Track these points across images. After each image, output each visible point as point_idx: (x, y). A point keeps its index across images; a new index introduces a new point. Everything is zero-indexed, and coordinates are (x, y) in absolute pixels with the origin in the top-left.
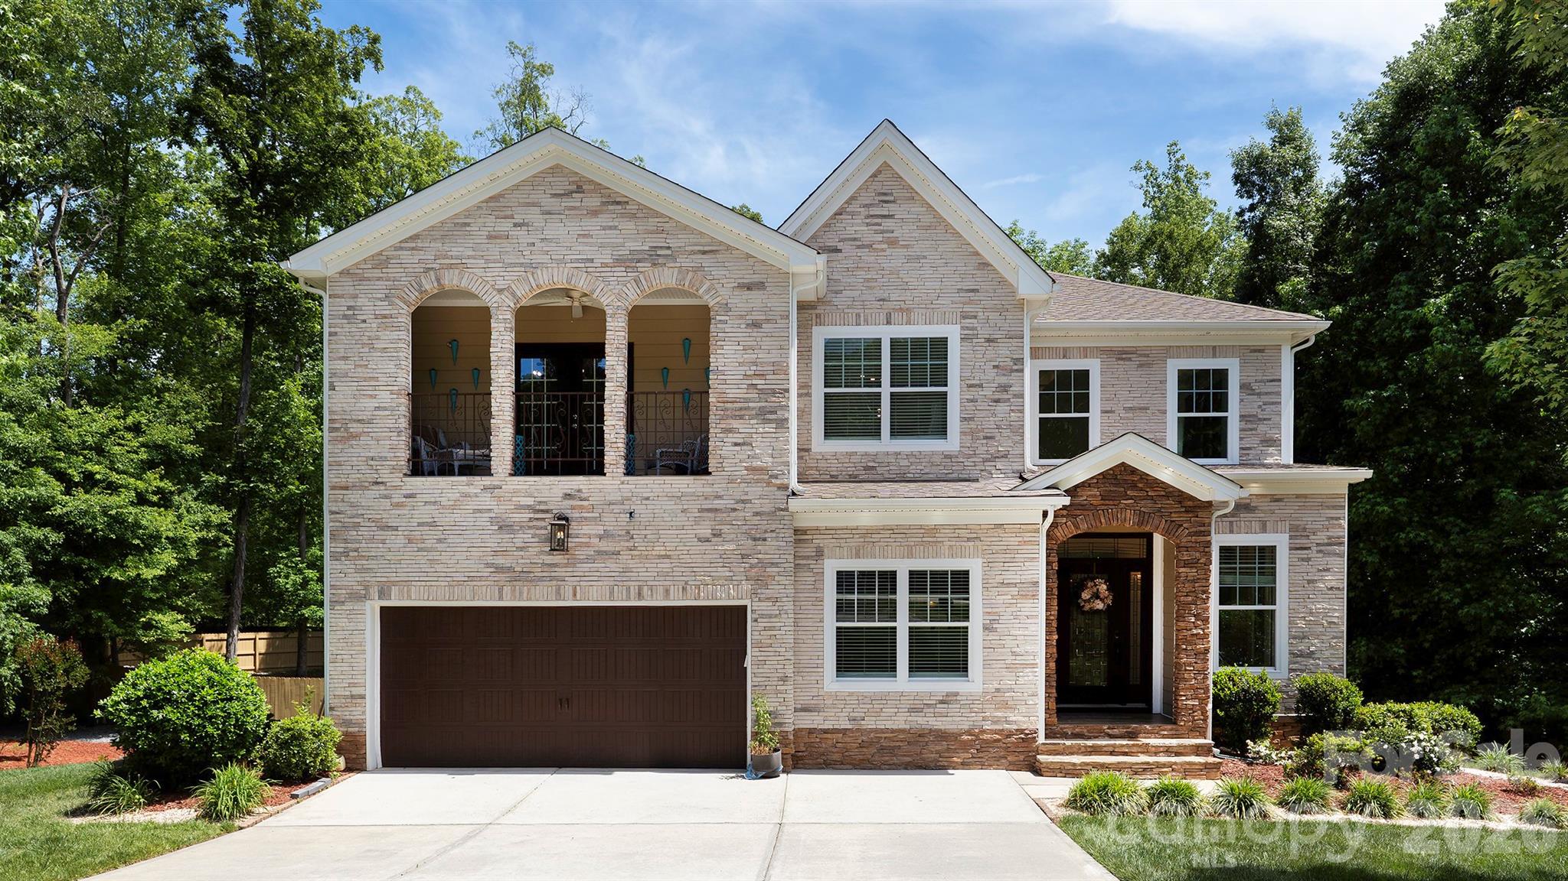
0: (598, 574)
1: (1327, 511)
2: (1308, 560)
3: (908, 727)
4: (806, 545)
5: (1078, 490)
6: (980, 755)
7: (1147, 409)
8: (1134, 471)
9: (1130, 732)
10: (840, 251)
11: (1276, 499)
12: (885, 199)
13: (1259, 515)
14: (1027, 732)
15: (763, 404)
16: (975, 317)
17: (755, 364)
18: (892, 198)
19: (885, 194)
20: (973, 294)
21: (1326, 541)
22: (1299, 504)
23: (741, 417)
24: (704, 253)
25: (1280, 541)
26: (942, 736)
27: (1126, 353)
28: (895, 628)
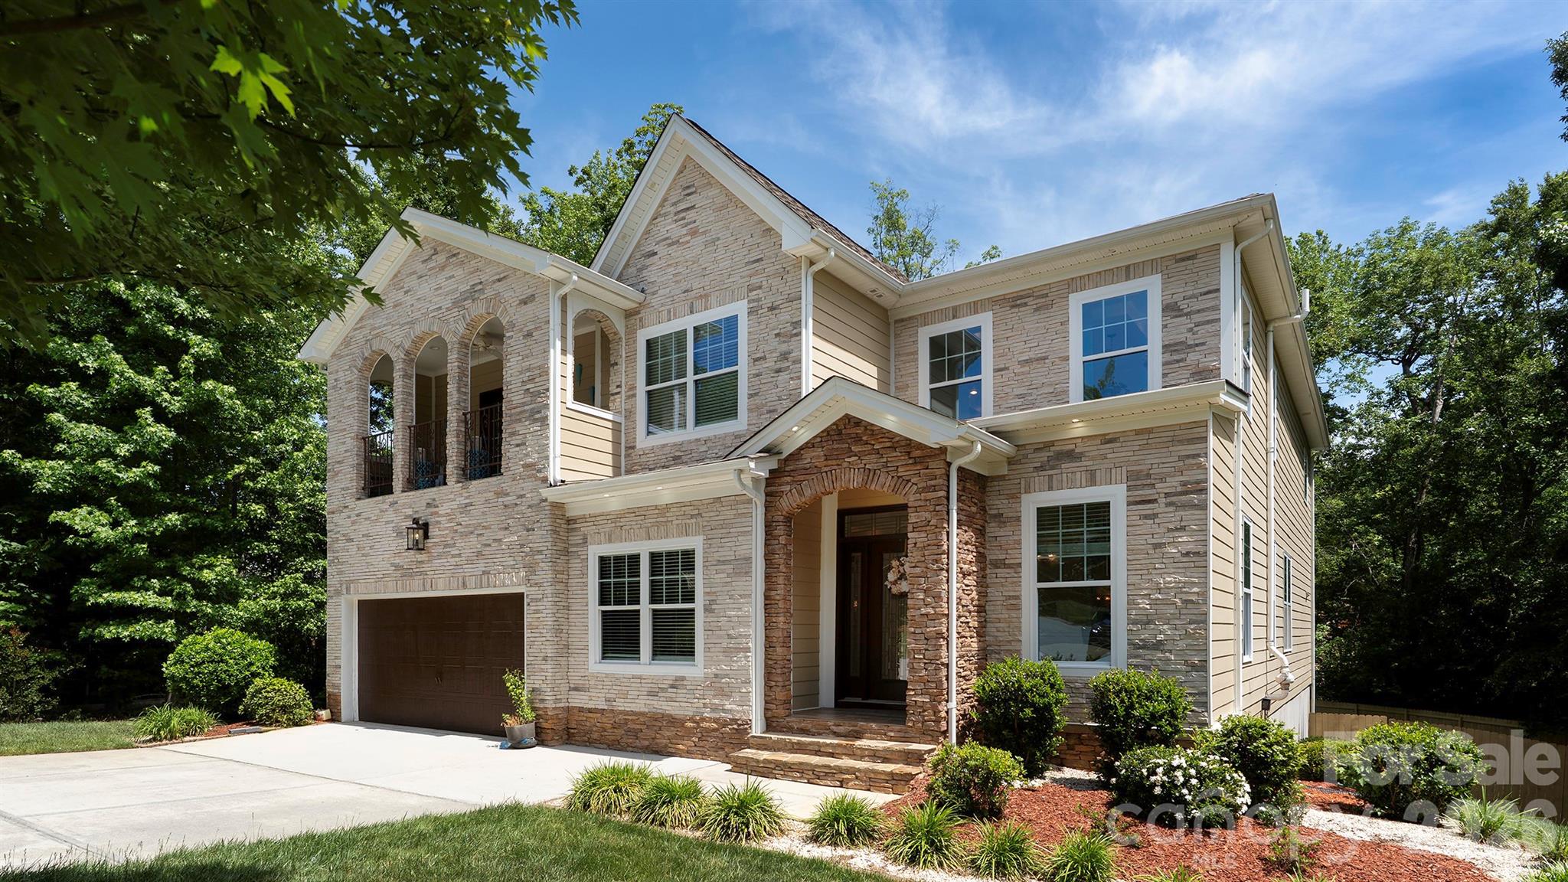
0: (443, 568)
1: (1180, 448)
2: (1155, 516)
3: (647, 710)
4: (575, 534)
5: (802, 452)
6: (701, 744)
7: (1045, 358)
8: (858, 422)
9: (856, 731)
10: (656, 253)
11: (1108, 440)
12: (689, 190)
13: (1085, 463)
14: (739, 722)
15: (533, 406)
16: (760, 287)
17: (529, 370)
18: (693, 189)
19: (688, 187)
20: (757, 264)
21: (1179, 489)
22: (1141, 443)
23: (520, 420)
24: (499, 280)
25: (1115, 494)
26: (673, 721)
27: (1022, 297)
28: (638, 611)
